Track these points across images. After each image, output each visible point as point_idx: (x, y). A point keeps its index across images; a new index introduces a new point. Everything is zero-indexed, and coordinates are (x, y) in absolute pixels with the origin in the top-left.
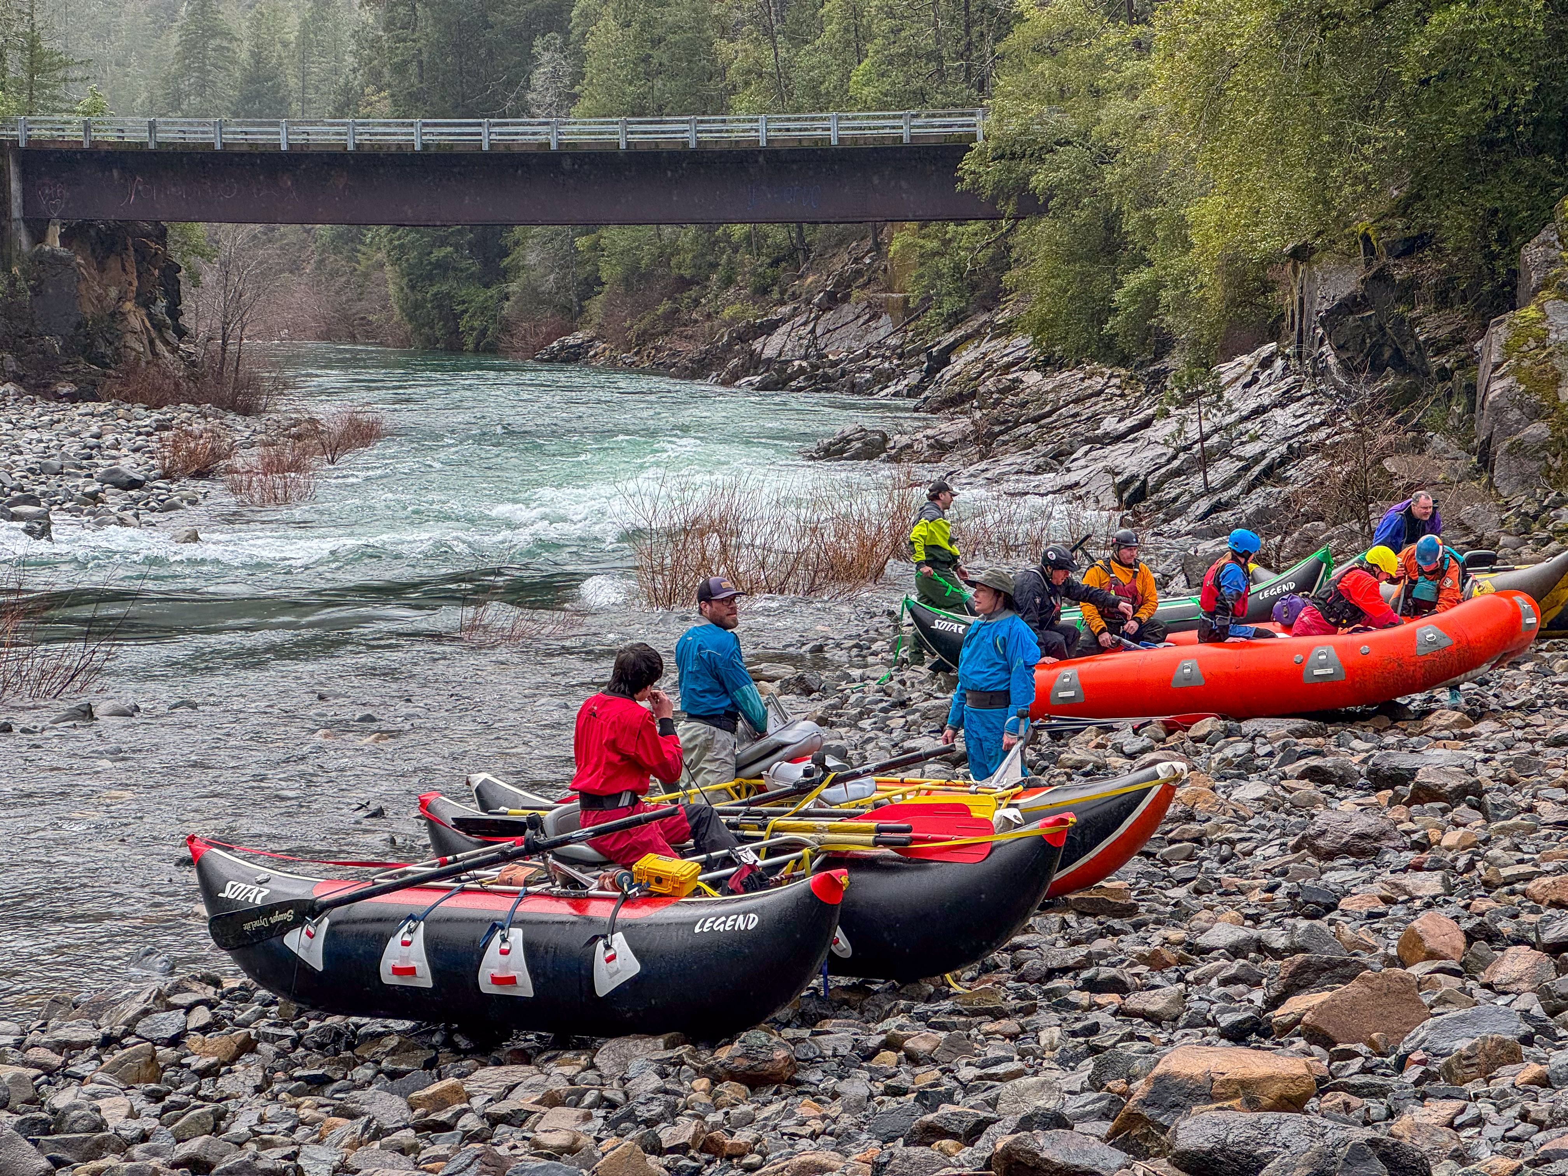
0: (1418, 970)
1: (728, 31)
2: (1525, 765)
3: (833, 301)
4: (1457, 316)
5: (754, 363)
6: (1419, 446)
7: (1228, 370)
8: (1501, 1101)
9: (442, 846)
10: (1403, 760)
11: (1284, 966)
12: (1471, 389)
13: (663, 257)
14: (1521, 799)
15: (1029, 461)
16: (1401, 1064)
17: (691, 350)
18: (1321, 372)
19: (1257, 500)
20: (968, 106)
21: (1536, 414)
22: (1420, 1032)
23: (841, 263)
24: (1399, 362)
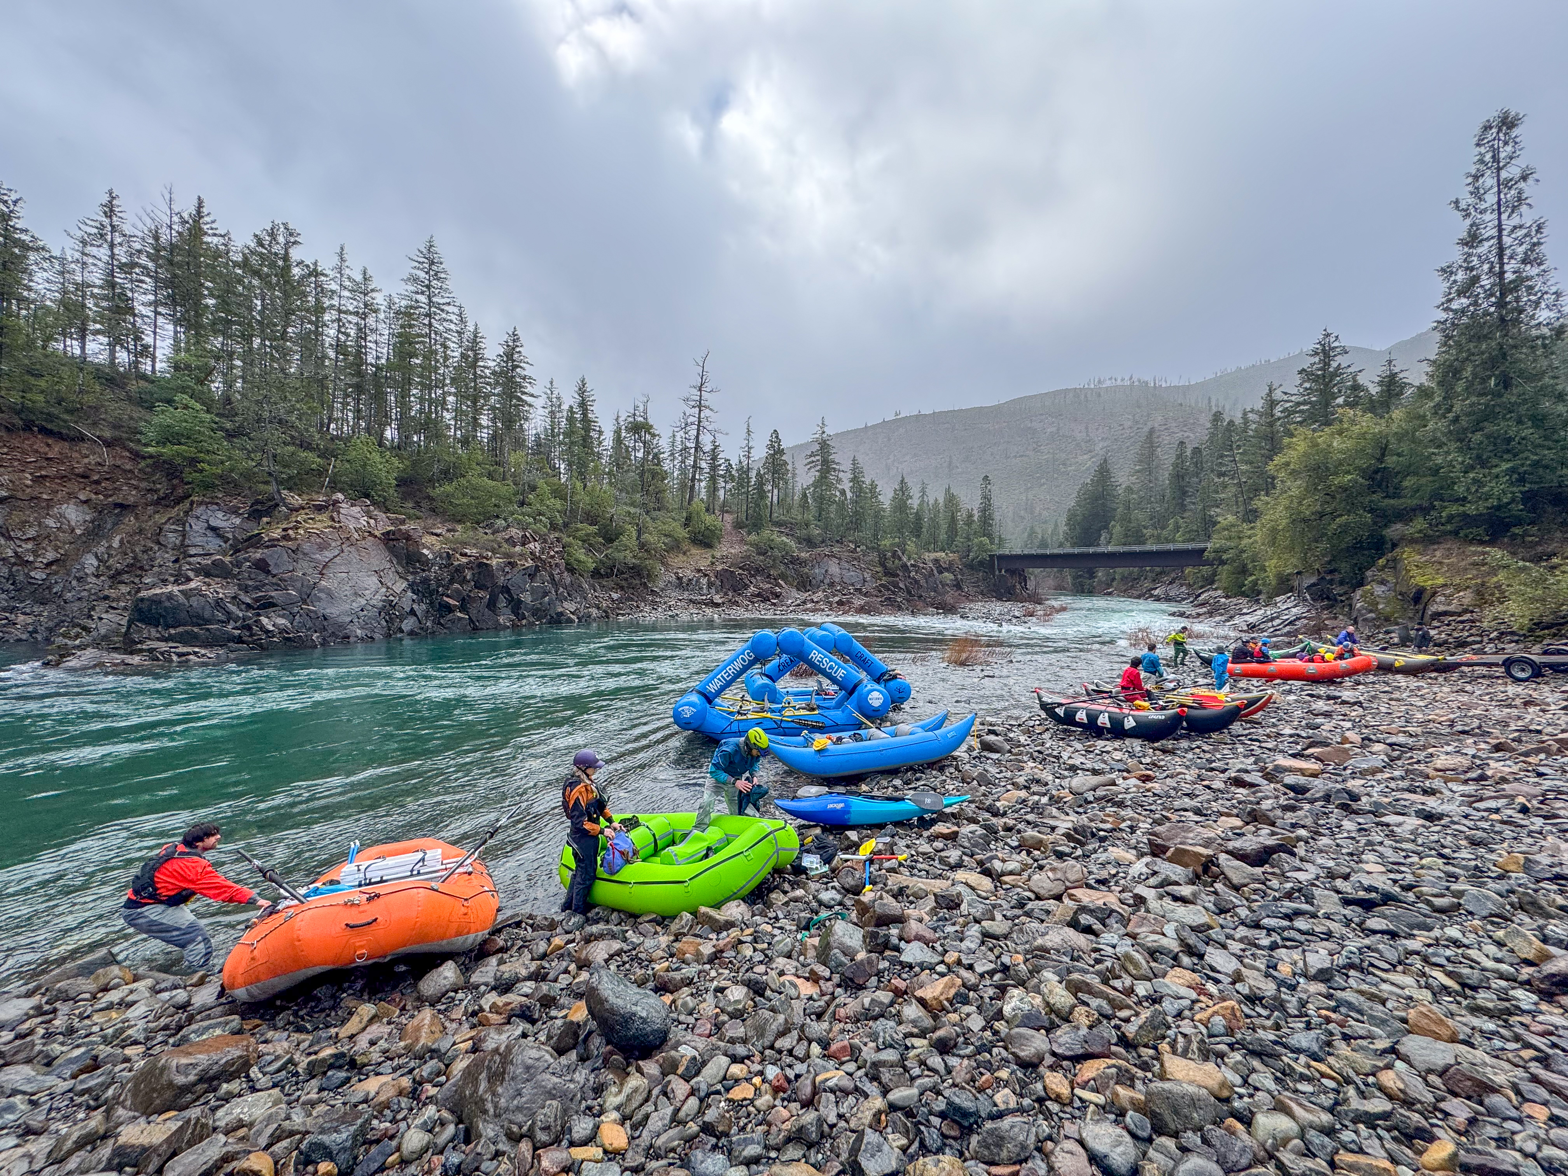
0: (1347, 746)
1: (1145, 527)
2: (1374, 697)
3: (1171, 583)
4: (1345, 588)
5: (1152, 596)
6: (1336, 618)
7: (1278, 599)
8: (1379, 782)
9: (1088, 694)
10: (1337, 694)
11: (1307, 741)
12: (1350, 605)
13: (1130, 574)
14: (1375, 706)
15: (1223, 618)
16: (1345, 769)
17: (1136, 593)
18: (1305, 600)
19: (1287, 629)
20: (1205, 541)
21: (1371, 611)
22: (1351, 762)
23: (1173, 575)
24: (1328, 598)
